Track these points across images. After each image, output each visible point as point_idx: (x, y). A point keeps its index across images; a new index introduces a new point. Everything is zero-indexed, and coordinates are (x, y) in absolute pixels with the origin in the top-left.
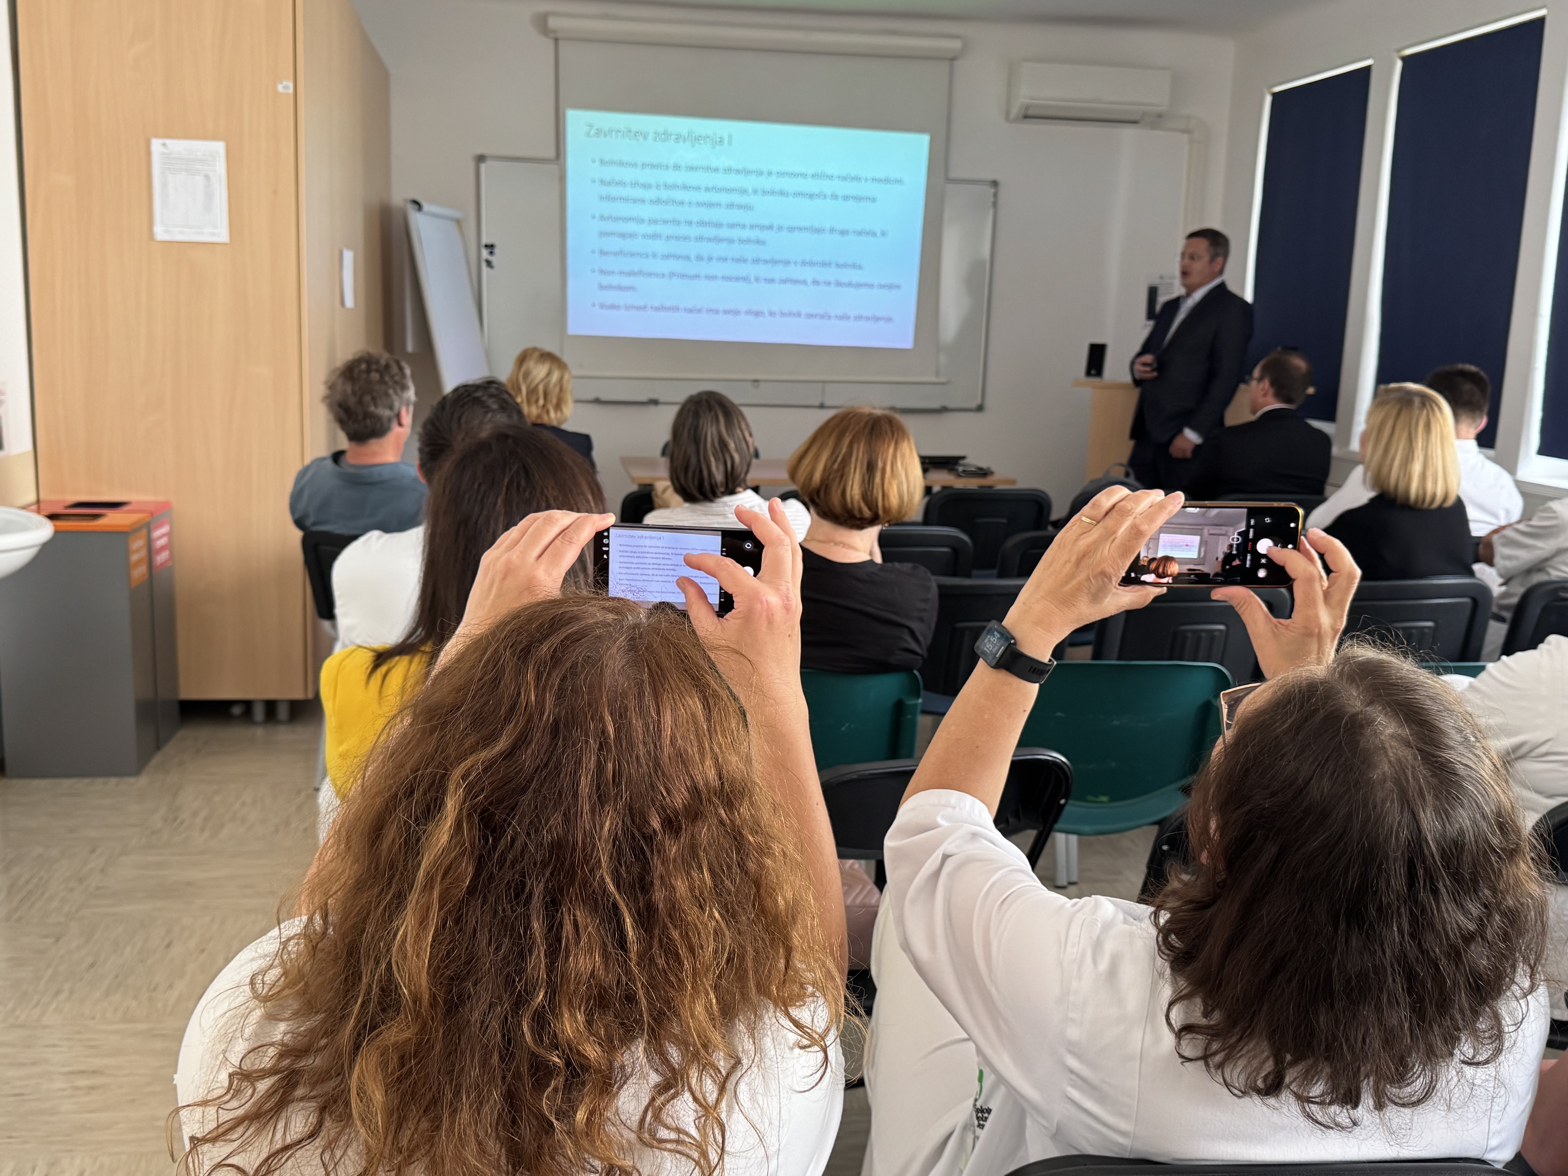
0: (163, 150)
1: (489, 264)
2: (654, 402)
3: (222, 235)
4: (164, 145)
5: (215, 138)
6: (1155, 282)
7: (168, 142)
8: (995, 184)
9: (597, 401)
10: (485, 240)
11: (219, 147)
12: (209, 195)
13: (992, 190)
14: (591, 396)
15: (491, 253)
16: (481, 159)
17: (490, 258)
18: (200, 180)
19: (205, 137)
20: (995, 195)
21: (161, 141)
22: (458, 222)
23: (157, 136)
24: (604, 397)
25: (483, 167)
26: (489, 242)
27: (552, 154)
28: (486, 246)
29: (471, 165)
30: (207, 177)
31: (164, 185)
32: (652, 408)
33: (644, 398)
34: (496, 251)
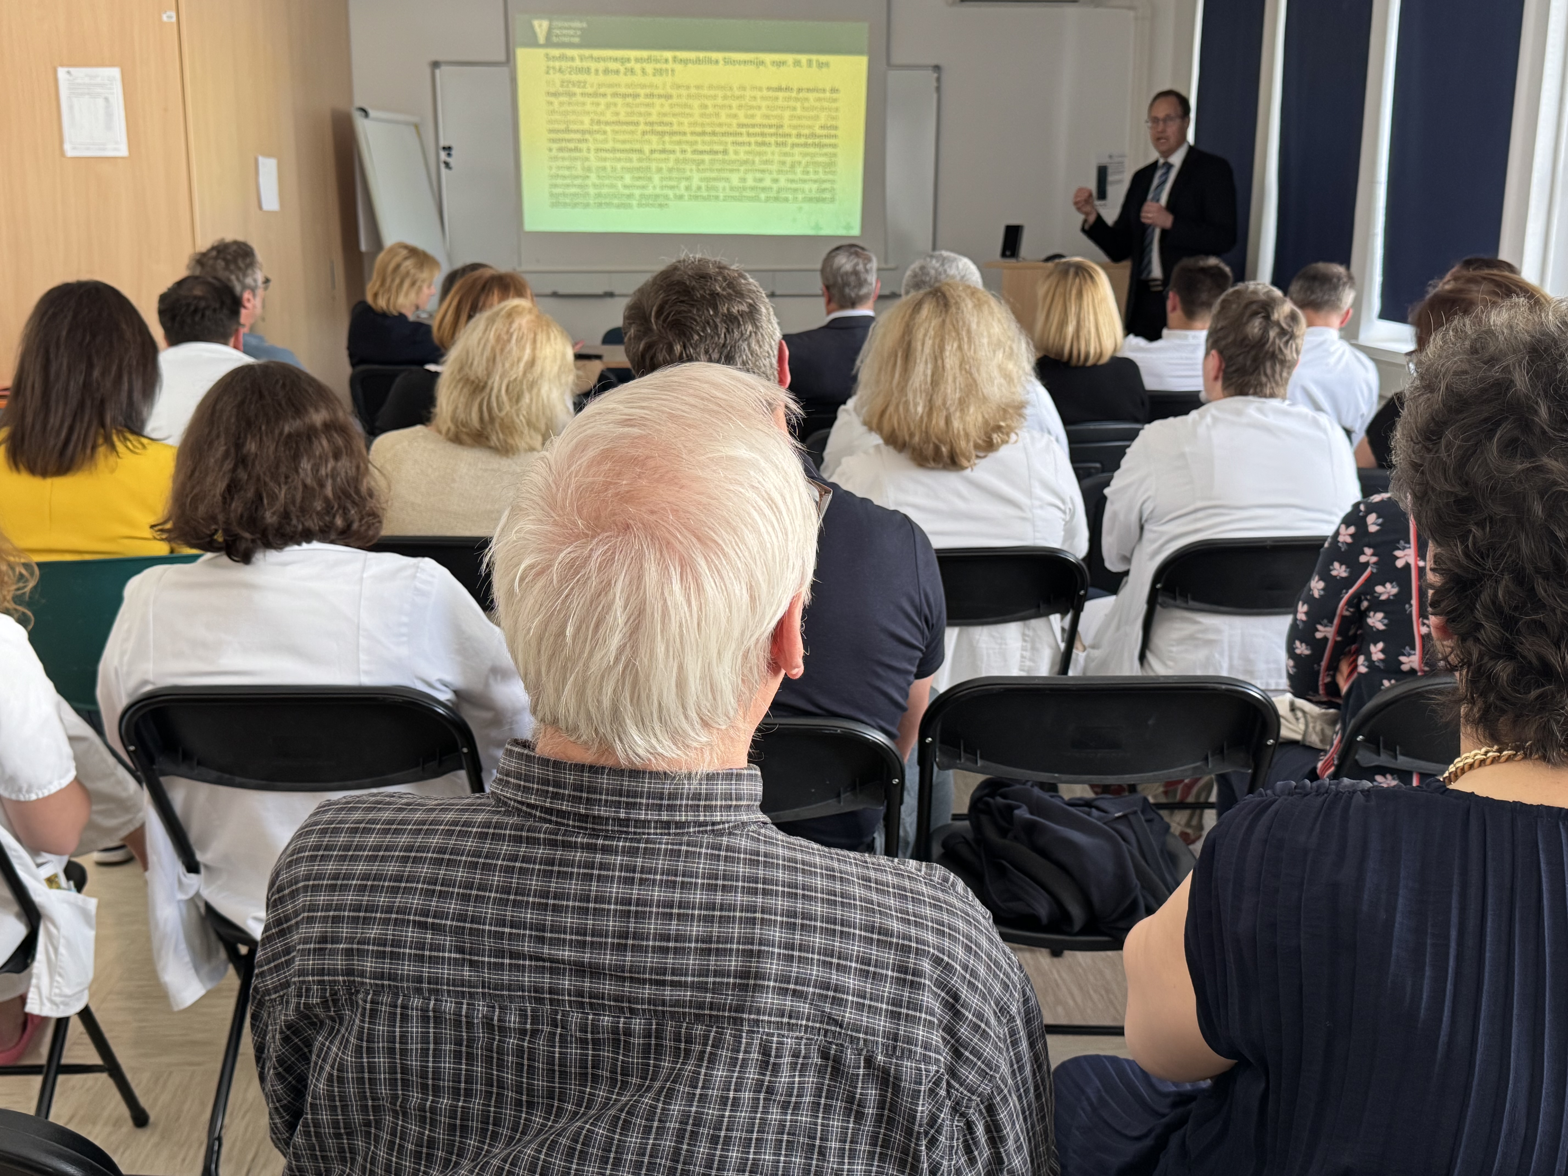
0: (67, 76)
1: (447, 165)
2: (610, 295)
3: (123, 151)
4: (69, 72)
5: (112, 65)
6: (1104, 161)
7: (72, 70)
8: (937, 68)
9: (555, 295)
10: (442, 143)
11: (115, 72)
12: (109, 115)
13: (935, 75)
14: (549, 291)
15: (449, 155)
16: (436, 65)
17: (448, 160)
18: (101, 102)
19: (102, 64)
20: (938, 80)
21: (66, 69)
22: (416, 126)
23: (62, 65)
24: (562, 290)
25: (437, 72)
26: (447, 144)
27: (502, 57)
28: (444, 148)
29: (427, 71)
30: (106, 99)
31: (71, 107)
32: (609, 301)
33: (600, 291)
34: (453, 152)
